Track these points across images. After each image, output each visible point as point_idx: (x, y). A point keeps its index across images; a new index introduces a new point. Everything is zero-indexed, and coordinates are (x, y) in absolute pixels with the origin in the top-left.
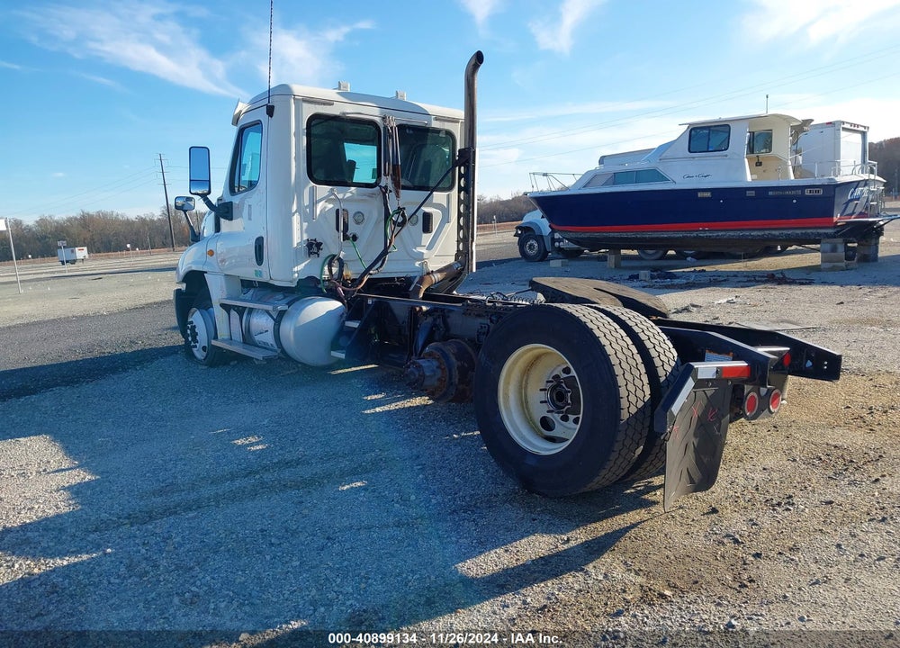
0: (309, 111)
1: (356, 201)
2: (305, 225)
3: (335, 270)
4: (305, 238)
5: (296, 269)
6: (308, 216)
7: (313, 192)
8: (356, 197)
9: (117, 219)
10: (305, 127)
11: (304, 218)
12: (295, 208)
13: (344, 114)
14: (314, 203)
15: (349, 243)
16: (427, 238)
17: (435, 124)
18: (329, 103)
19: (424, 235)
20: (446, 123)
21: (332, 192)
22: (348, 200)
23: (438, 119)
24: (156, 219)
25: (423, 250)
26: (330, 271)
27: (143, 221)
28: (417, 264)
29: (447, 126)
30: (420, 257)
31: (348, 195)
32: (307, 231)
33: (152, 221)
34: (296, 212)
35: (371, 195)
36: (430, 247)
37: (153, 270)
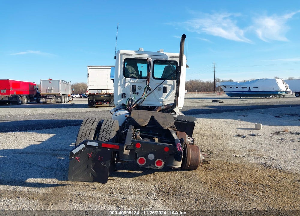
0: (124, 57)
1: (139, 83)
2: (122, 89)
3: (130, 102)
4: (122, 93)
5: (118, 101)
6: (123, 86)
7: (125, 80)
8: (139, 82)
9: (200, 82)
10: (123, 62)
11: (122, 87)
12: (119, 84)
13: (136, 57)
14: (125, 83)
15: (136, 95)
16: (165, 95)
17: (169, 59)
18: (131, 55)
19: (164, 94)
20: (174, 58)
21: (131, 80)
22: (136, 82)
23: (170, 57)
24: (212, 82)
25: (163, 99)
26: (129, 102)
27: (208, 83)
28: (160, 103)
29: (174, 59)
30: (162, 101)
32: (122, 91)
33: (210, 83)
35: (144, 81)
37: (202, 98)
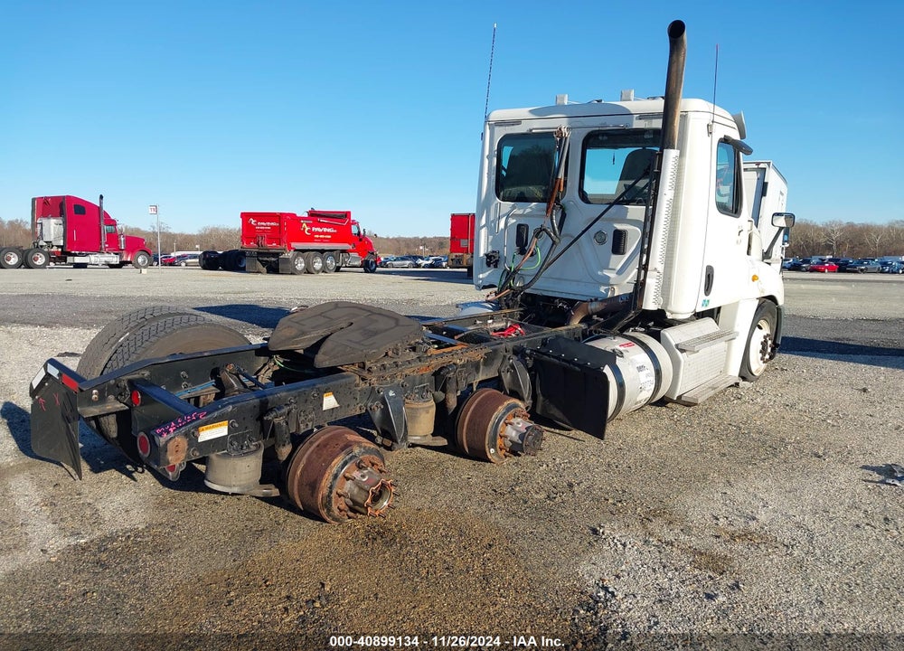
0: (500, 133)
1: (536, 216)
2: (491, 237)
4: (490, 249)
6: (493, 228)
7: (498, 208)
8: (536, 213)
10: (496, 148)
11: (490, 232)
12: (483, 222)
13: (531, 130)
14: (498, 218)
16: (617, 261)
17: (638, 124)
18: (518, 122)
19: (614, 257)
20: (654, 121)
21: (514, 207)
22: (528, 215)
23: (642, 117)
25: (612, 275)
28: (602, 289)
29: (656, 124)
30: (606, 281)
31: (528, 210)
32: (491, 243)
34: (484, 226)
36: (620, 272)
